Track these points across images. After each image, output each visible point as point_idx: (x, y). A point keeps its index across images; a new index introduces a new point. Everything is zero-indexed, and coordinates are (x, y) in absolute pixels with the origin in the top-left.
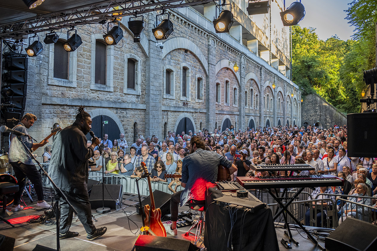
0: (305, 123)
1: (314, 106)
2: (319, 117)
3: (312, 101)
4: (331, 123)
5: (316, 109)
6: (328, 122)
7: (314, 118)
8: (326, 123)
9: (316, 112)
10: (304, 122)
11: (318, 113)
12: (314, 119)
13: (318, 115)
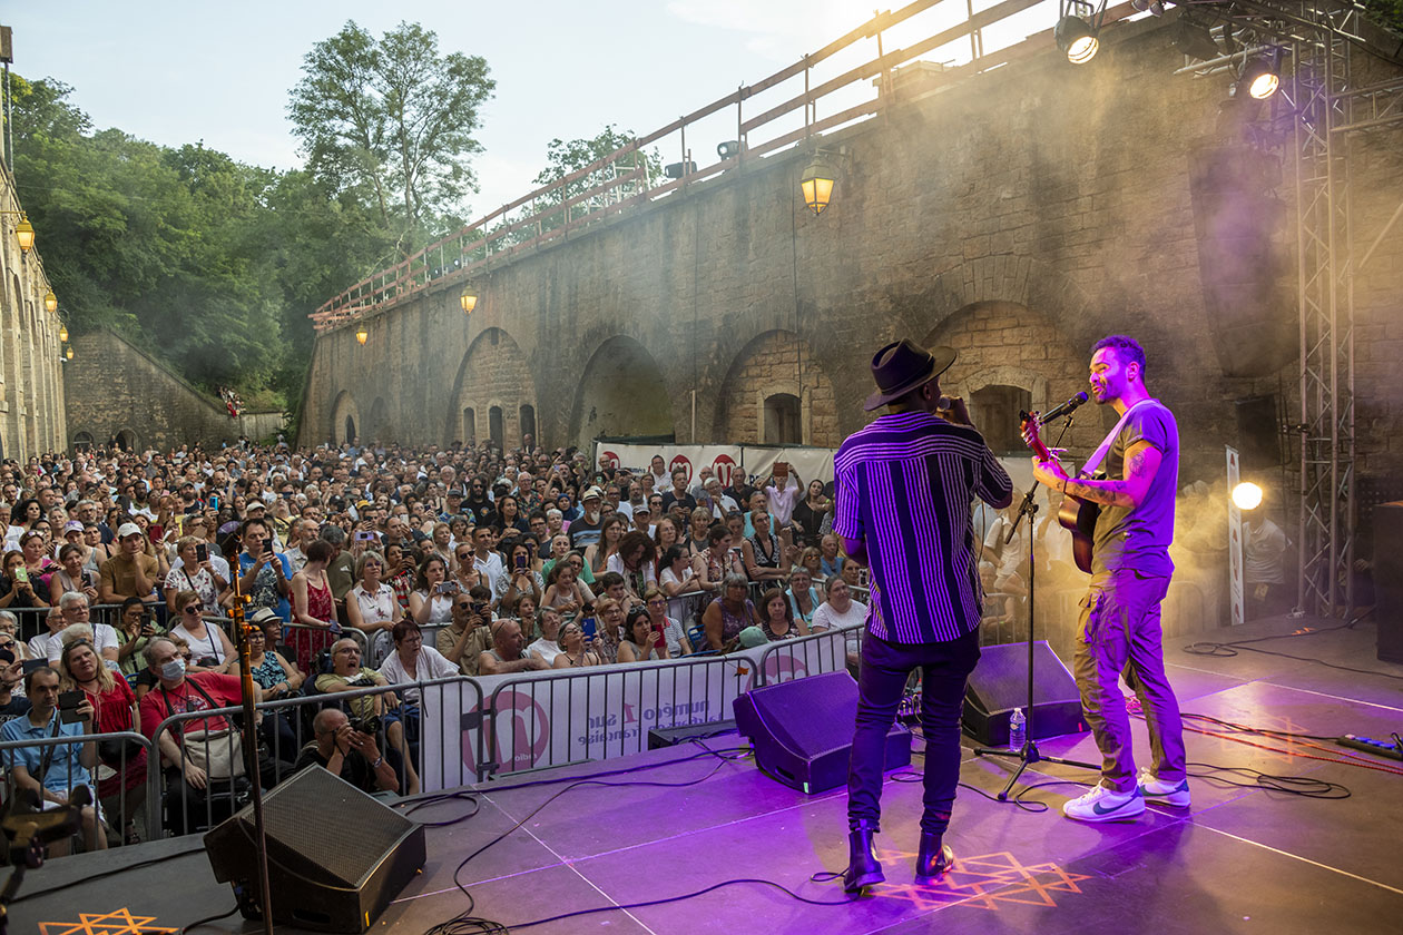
0: (79, 435)
1: (106, 372)
2: (127, 410)
3: (101, 355)
4: (170, 430)
5: (117, 384)
6: (161, 429)
7: (109, 415)
8: (153, 433)
9: (117, 394)
10: (76, 432)
11: (122, 398)
12: (110, 420)
13: (126, 405)
